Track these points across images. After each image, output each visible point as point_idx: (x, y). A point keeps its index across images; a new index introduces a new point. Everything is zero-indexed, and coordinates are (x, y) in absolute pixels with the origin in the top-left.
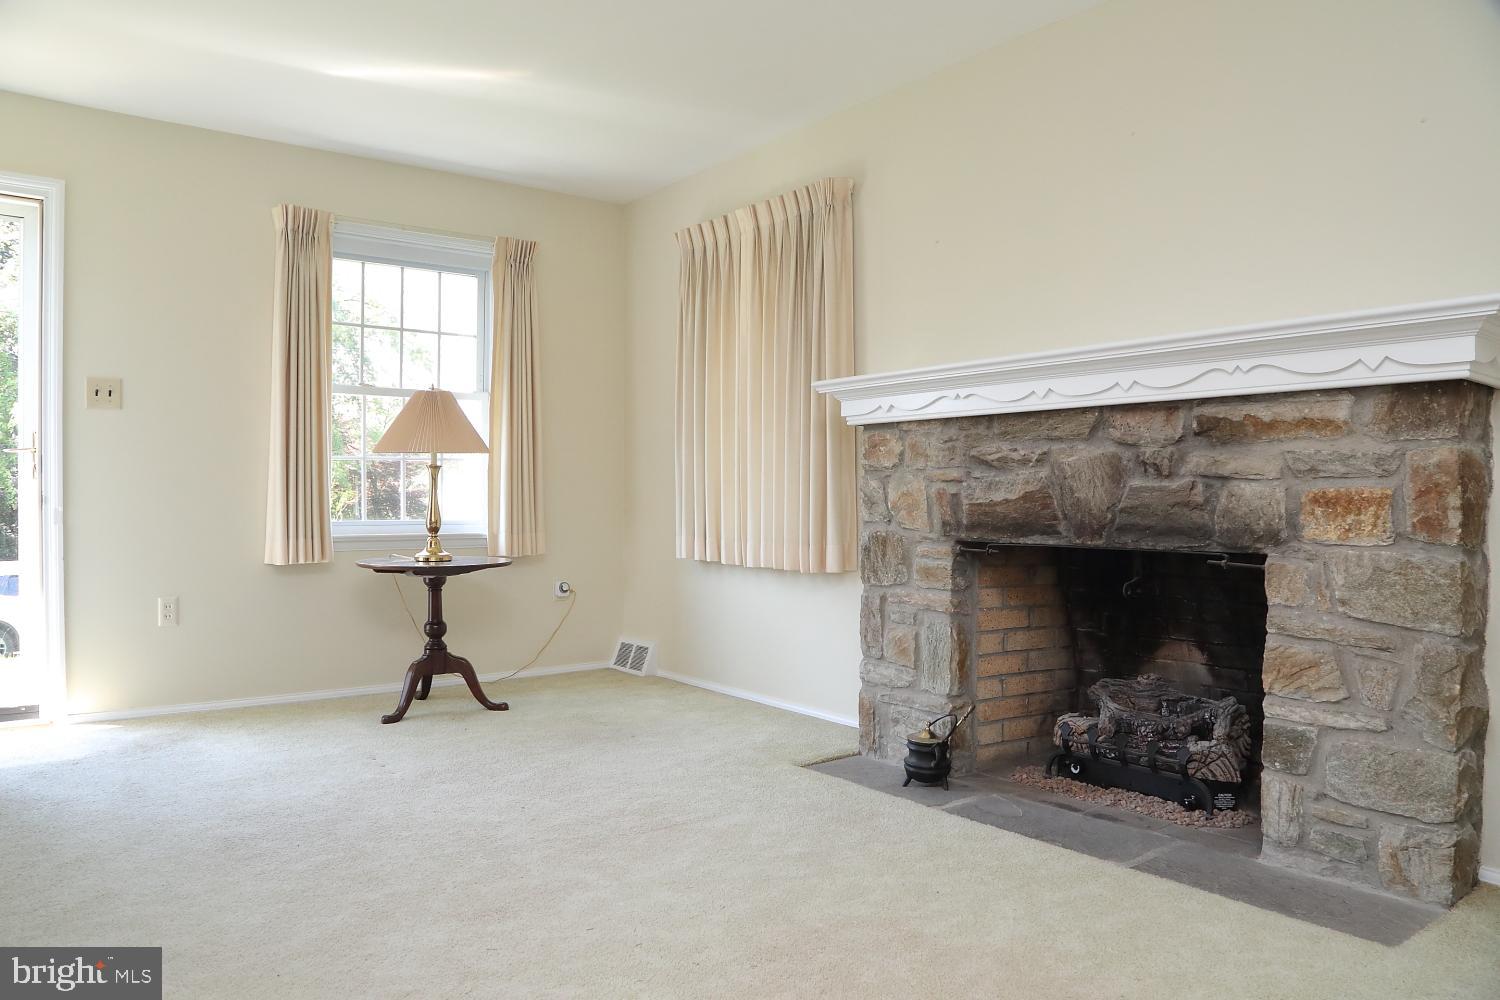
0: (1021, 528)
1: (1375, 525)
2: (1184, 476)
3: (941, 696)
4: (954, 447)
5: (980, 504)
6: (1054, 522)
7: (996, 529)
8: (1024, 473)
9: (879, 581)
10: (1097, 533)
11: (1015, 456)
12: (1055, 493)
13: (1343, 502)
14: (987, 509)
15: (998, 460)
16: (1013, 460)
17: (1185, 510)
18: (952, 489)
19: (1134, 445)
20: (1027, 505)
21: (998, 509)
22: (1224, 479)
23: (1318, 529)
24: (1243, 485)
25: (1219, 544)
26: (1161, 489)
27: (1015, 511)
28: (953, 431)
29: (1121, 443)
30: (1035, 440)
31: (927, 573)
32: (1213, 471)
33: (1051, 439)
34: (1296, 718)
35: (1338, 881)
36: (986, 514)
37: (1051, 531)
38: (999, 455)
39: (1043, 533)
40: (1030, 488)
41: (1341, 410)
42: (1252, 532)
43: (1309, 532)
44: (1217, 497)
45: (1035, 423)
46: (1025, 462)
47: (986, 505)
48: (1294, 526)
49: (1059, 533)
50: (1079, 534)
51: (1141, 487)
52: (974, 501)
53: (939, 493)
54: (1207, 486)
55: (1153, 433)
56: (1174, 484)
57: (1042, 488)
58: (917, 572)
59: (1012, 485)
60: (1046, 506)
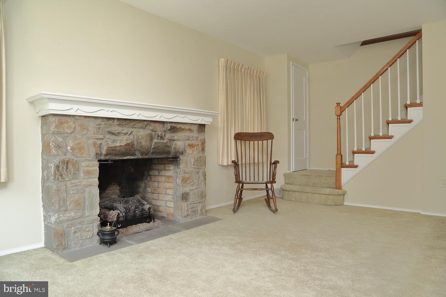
0: (124, 154)
1: (196, 150)
2: (166, 140)
3: (95, 216)
4: (100, 127)
5: (112, 147)
6: (135, 152)
7: (116, 155)
8: (126, 137)
9: (64, 179)
10: (147, 154)
11: (123, 132)
12: (135, 143)
13: (192, 146)
14: (114, 148)
15: (118, 133)
16: (122, 133)
17: (167, 148)
18: (99, 142)
19: (156, 131)
20: (127, 147)
21: (117, 148)
22: (174, 140)
23: (189, 151)
24: (177, 142)
25: (172, 155)
26: (162, 143)
27: (123, 148)
28: (99, 121)
29: (152, 131)
30: (129, 127)
31: (88, 173)
32: (172, 138)
33: (133, 127)
34: (187, 190)
35: (193, 219)
36: (113, 150)
37: (134, 154)
38: (118, 131)
39: (131, 155)
40: (128, 142)
41: (192, 127)
42: (179, 152)
43: (187, 152)
44: (172, 144)
45: (129, 123)
46: (126, 134)
47: (114, 147)
48: (185, 151)
49: (136, 155)
50: (141, 155)
51: (158, 142)
52: (109, 146)
53: (94, 143)
54: (170, 142)
55: (160, 129)
56: (165, 141)
57: (132, 142)
58: (84, 173)
59: (122, 141)
60: (132, 147)
